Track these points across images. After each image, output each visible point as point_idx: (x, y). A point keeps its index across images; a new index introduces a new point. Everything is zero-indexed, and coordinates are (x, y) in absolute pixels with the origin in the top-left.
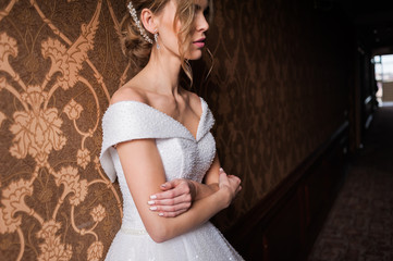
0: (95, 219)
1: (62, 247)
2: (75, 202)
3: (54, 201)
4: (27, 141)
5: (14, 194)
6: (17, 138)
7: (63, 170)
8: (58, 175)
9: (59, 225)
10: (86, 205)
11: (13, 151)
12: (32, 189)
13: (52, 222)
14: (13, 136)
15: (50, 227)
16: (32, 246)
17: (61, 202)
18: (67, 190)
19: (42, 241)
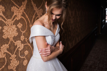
0: (25, 54)
1: (16, 61)
2: (20, 50)
3: (14, 49)
4: (7, 34)
5: (4, 48)
6: (4, 33)
7: (17, 41)
8: (15, 43)
9: (16, 56)
10: (23, 50)
11: (4, 37)
12: (8, 47)
13: (14, 55)
14: (3, 33)
15: (13, 56)
16: (8, 61)
17: (16, 50)
18: (18, 47)
19: (11, 60)
